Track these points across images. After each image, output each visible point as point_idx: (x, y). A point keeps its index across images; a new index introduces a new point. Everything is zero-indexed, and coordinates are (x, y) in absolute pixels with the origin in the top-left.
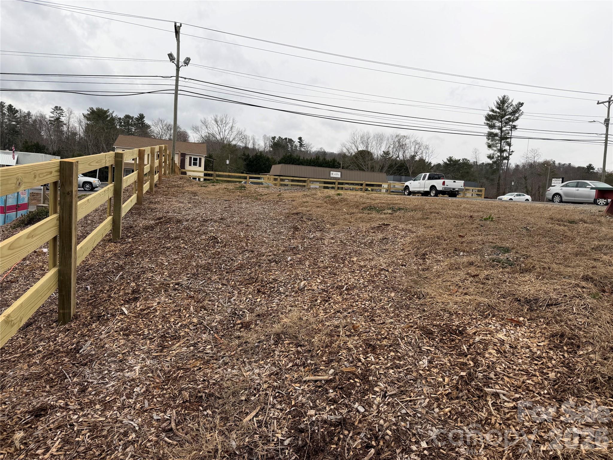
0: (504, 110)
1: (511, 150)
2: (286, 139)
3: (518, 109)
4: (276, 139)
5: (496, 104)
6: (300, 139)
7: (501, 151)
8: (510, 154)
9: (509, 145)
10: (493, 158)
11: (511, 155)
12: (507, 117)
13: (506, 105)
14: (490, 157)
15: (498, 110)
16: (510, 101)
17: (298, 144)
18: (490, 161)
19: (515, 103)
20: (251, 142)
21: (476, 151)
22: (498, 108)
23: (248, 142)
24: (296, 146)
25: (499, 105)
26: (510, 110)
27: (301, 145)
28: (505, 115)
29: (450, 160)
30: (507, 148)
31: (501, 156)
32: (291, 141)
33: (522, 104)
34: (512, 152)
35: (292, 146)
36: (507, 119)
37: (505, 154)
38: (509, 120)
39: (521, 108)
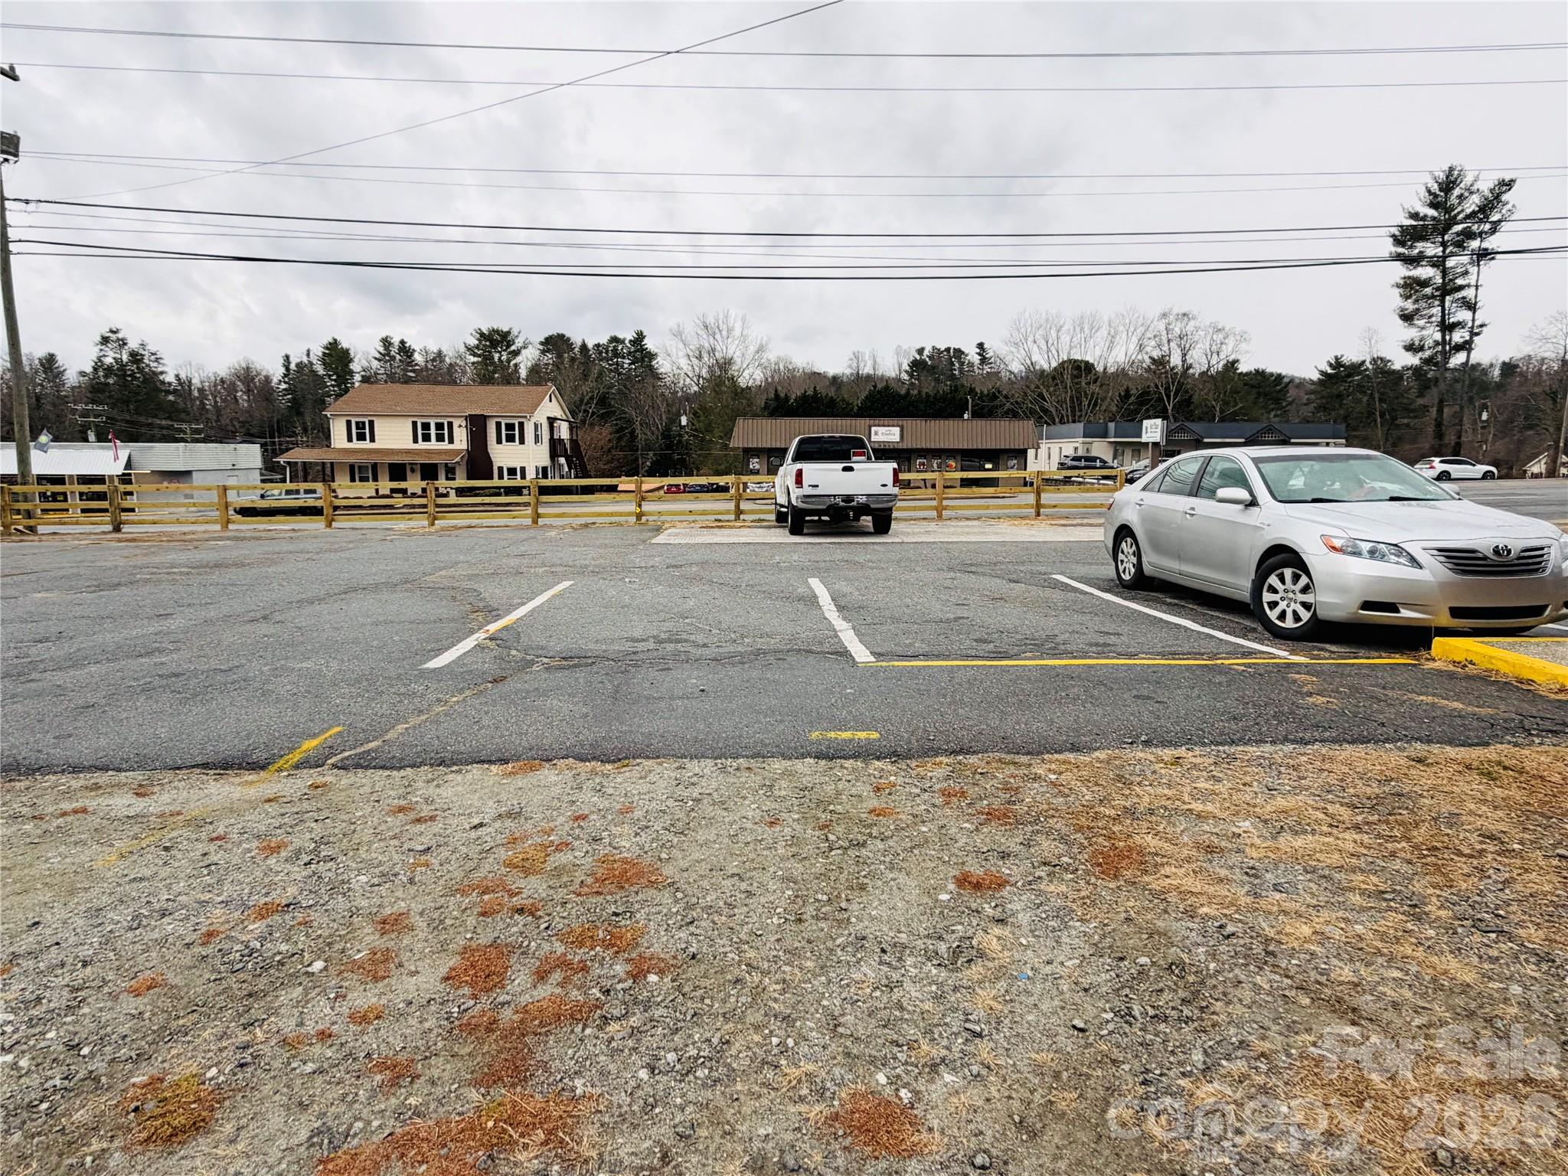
0: (1448, 210)
1: (1477, 323)
2: (948, 350)
3: (1497, 197)
4: (926, 353)
5: (1423, 193)
6: (981, 346)
7: (1447, 327)
8: (1473, 334)
9: (1472, 307)
10: (1421, 349)
11: (1477, 334)
12: (1458, 228)
13: (1457, 192)
14: (1410, 348)
15: (1432, 212)
16: (1468, 179)
17: (976, 359)
18: (1413, 360)
19: (1485, 186)
20: (870, 364)
21: (1370, 335)
22: (1433, 205)
23: (862, 365)
24: (971, 364)
25: (1436, 196)
26: (1472, 204)
27: (984, 360)
28: (1452, 222)
29: (1337, 364)
30: (1464, 315)
31: (1444, 342)
32: (959, 353)
33: (1508, 185)
34: (1481, 326)
35: (962, 364)
36: (1458, 234)
37: (1458, 337)
38: (1469, 235)
39: (1504, 197)
